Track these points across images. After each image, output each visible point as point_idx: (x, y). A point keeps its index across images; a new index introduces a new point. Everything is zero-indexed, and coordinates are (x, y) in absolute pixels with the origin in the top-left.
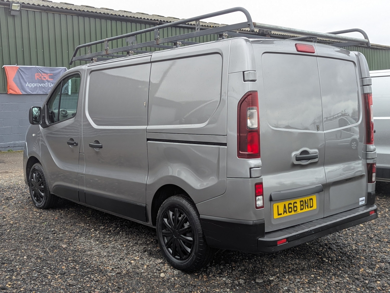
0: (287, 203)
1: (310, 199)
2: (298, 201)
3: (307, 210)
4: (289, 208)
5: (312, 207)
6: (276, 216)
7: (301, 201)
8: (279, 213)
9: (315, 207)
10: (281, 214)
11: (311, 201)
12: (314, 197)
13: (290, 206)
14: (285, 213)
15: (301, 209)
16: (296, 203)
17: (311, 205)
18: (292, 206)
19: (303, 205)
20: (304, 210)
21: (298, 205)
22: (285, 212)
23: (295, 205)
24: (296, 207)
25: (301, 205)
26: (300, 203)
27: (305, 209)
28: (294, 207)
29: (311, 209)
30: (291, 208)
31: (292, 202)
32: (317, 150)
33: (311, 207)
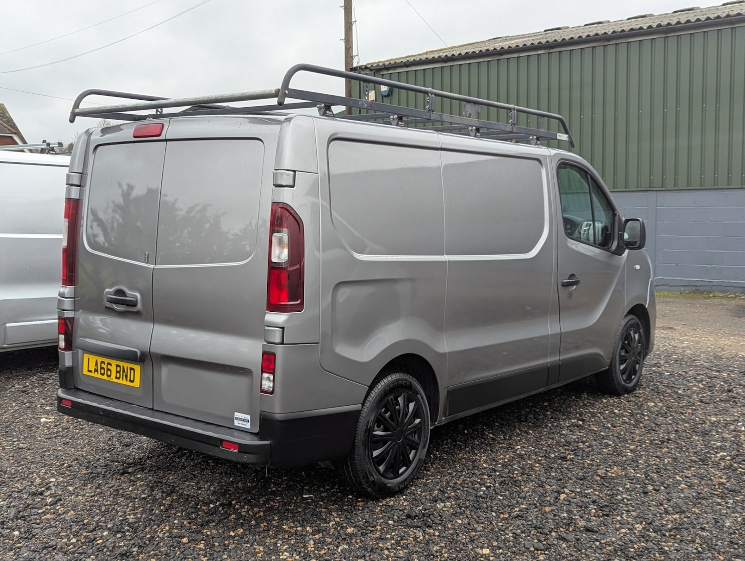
0: (100, 359)
1: (131, 369)
2: (114, 363)
3: (124, 382)
4: (102, 368)
5: (133, 381)
6: (85, 372)
7: (117, 366)
8: (90, 369)
9: (137, 384)
10: (91, 371)
11: (132, 371)
12: (137, 368)
13: (103, 365)
14: (96, 373)
15: (117, 378)
16: (111, 365)
17: (132, 379)
18: (105, 366)
19: (119, 372)
20: (120, 381)
21: (113, 368)
22: (96, 370)
23: (109, 367)
24: (110, 370)
25: (117, 372)
26: (115, 367)
27: (123, 380)
28: (108, 370)
29: (131, 384)
30: (104, 368)
31: (107, 361)
32: (138, 295)
33: (130, 381)
